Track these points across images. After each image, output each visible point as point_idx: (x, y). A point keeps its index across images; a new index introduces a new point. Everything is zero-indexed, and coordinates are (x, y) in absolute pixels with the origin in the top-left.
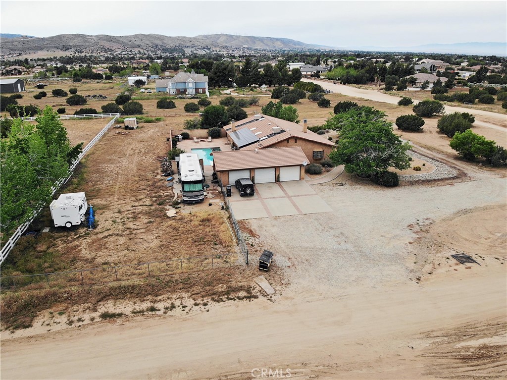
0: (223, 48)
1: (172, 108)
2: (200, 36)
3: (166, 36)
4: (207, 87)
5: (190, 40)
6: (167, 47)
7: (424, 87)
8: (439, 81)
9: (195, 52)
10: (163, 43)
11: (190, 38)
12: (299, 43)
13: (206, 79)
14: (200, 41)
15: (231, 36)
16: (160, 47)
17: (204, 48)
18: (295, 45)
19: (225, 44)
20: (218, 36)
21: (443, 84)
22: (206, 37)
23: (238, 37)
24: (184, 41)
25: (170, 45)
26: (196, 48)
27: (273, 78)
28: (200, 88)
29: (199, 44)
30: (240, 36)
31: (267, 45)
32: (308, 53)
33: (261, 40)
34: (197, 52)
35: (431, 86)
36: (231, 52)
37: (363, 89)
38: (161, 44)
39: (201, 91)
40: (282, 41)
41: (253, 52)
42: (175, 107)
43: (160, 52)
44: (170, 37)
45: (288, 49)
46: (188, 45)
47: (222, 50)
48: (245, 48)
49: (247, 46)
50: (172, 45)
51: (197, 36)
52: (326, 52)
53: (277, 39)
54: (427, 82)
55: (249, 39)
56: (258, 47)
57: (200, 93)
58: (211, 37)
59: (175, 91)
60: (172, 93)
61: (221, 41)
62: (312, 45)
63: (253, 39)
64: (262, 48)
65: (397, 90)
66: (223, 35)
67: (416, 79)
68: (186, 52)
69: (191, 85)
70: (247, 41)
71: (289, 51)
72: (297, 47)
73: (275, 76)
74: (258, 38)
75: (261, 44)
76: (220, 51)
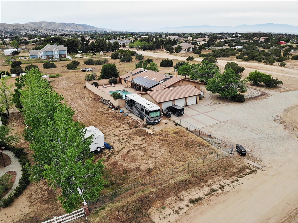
0: (46, 30)
1: (55, 68)
2: (28, 23)
3: (6, 24)
4: (66, 53)
5: (23, 26)
6: (8, 30)
7: (189, 50)
8: (195, 47)
9: (27, 33)
10: (4, 28)
11: (22, 25)
12: (93, 27)
13: (66, 48)
14: (29, 26)
15: (49, 23)
16: (3, 31)
17: (33, 30)
18: (91, 28)
19: (46, 28)
20: (41, 23)
21: (197, 48)
22: (33, 23)
23: (54, 23)
24: (19, 26)
25: (10, 29)
26: (28, 30)
27: (104, 47)
28: (62, 55)
29: (29, 28)
30: (55, 23)
31: (73, 28)
32: (100, 33)
33: (69, 25)
34: (29, 33)
35: (191, 49)
36: (51, 32)
37: (156, 53)
38: (4, 29)
39: (63, 56)
40: (83, 26)
41: (66, 32)
42: (56, 67)
43: (3, 34)
44: (9, 24)
45: (87, 31)
46: (22, 29)
47: (46, 31)
48: (59, 30)
49: (61, 29)
50: (11, 29)
51: (27, 23)
52: (110, 32)
53: (79, 25)
54: (190, 48)
55: (61, 25)
56: (68, 30)
57: (63, 58)
58: (36, 24)
59: (46, 57)
60: (44, 59)
61: (43, 25)
62: (100, 28)
63: (64, 25)
64: (71, 30)
65: (176, 53)
66: (44, 22)
67: (182, 46)
68: (21, 34)
69: (56, 53)
70: (60, 26)
71: (88, 32)
72: (92, 29)
73: (104, 46)
74: (67, 24)
75: (70, 27)
76: (44, 32)
